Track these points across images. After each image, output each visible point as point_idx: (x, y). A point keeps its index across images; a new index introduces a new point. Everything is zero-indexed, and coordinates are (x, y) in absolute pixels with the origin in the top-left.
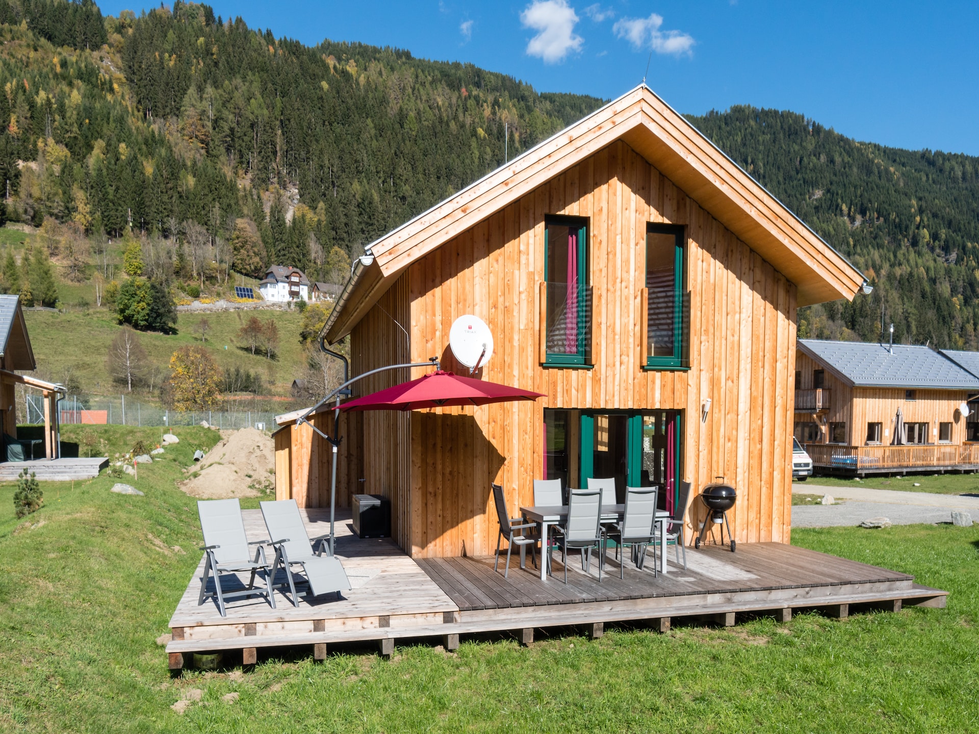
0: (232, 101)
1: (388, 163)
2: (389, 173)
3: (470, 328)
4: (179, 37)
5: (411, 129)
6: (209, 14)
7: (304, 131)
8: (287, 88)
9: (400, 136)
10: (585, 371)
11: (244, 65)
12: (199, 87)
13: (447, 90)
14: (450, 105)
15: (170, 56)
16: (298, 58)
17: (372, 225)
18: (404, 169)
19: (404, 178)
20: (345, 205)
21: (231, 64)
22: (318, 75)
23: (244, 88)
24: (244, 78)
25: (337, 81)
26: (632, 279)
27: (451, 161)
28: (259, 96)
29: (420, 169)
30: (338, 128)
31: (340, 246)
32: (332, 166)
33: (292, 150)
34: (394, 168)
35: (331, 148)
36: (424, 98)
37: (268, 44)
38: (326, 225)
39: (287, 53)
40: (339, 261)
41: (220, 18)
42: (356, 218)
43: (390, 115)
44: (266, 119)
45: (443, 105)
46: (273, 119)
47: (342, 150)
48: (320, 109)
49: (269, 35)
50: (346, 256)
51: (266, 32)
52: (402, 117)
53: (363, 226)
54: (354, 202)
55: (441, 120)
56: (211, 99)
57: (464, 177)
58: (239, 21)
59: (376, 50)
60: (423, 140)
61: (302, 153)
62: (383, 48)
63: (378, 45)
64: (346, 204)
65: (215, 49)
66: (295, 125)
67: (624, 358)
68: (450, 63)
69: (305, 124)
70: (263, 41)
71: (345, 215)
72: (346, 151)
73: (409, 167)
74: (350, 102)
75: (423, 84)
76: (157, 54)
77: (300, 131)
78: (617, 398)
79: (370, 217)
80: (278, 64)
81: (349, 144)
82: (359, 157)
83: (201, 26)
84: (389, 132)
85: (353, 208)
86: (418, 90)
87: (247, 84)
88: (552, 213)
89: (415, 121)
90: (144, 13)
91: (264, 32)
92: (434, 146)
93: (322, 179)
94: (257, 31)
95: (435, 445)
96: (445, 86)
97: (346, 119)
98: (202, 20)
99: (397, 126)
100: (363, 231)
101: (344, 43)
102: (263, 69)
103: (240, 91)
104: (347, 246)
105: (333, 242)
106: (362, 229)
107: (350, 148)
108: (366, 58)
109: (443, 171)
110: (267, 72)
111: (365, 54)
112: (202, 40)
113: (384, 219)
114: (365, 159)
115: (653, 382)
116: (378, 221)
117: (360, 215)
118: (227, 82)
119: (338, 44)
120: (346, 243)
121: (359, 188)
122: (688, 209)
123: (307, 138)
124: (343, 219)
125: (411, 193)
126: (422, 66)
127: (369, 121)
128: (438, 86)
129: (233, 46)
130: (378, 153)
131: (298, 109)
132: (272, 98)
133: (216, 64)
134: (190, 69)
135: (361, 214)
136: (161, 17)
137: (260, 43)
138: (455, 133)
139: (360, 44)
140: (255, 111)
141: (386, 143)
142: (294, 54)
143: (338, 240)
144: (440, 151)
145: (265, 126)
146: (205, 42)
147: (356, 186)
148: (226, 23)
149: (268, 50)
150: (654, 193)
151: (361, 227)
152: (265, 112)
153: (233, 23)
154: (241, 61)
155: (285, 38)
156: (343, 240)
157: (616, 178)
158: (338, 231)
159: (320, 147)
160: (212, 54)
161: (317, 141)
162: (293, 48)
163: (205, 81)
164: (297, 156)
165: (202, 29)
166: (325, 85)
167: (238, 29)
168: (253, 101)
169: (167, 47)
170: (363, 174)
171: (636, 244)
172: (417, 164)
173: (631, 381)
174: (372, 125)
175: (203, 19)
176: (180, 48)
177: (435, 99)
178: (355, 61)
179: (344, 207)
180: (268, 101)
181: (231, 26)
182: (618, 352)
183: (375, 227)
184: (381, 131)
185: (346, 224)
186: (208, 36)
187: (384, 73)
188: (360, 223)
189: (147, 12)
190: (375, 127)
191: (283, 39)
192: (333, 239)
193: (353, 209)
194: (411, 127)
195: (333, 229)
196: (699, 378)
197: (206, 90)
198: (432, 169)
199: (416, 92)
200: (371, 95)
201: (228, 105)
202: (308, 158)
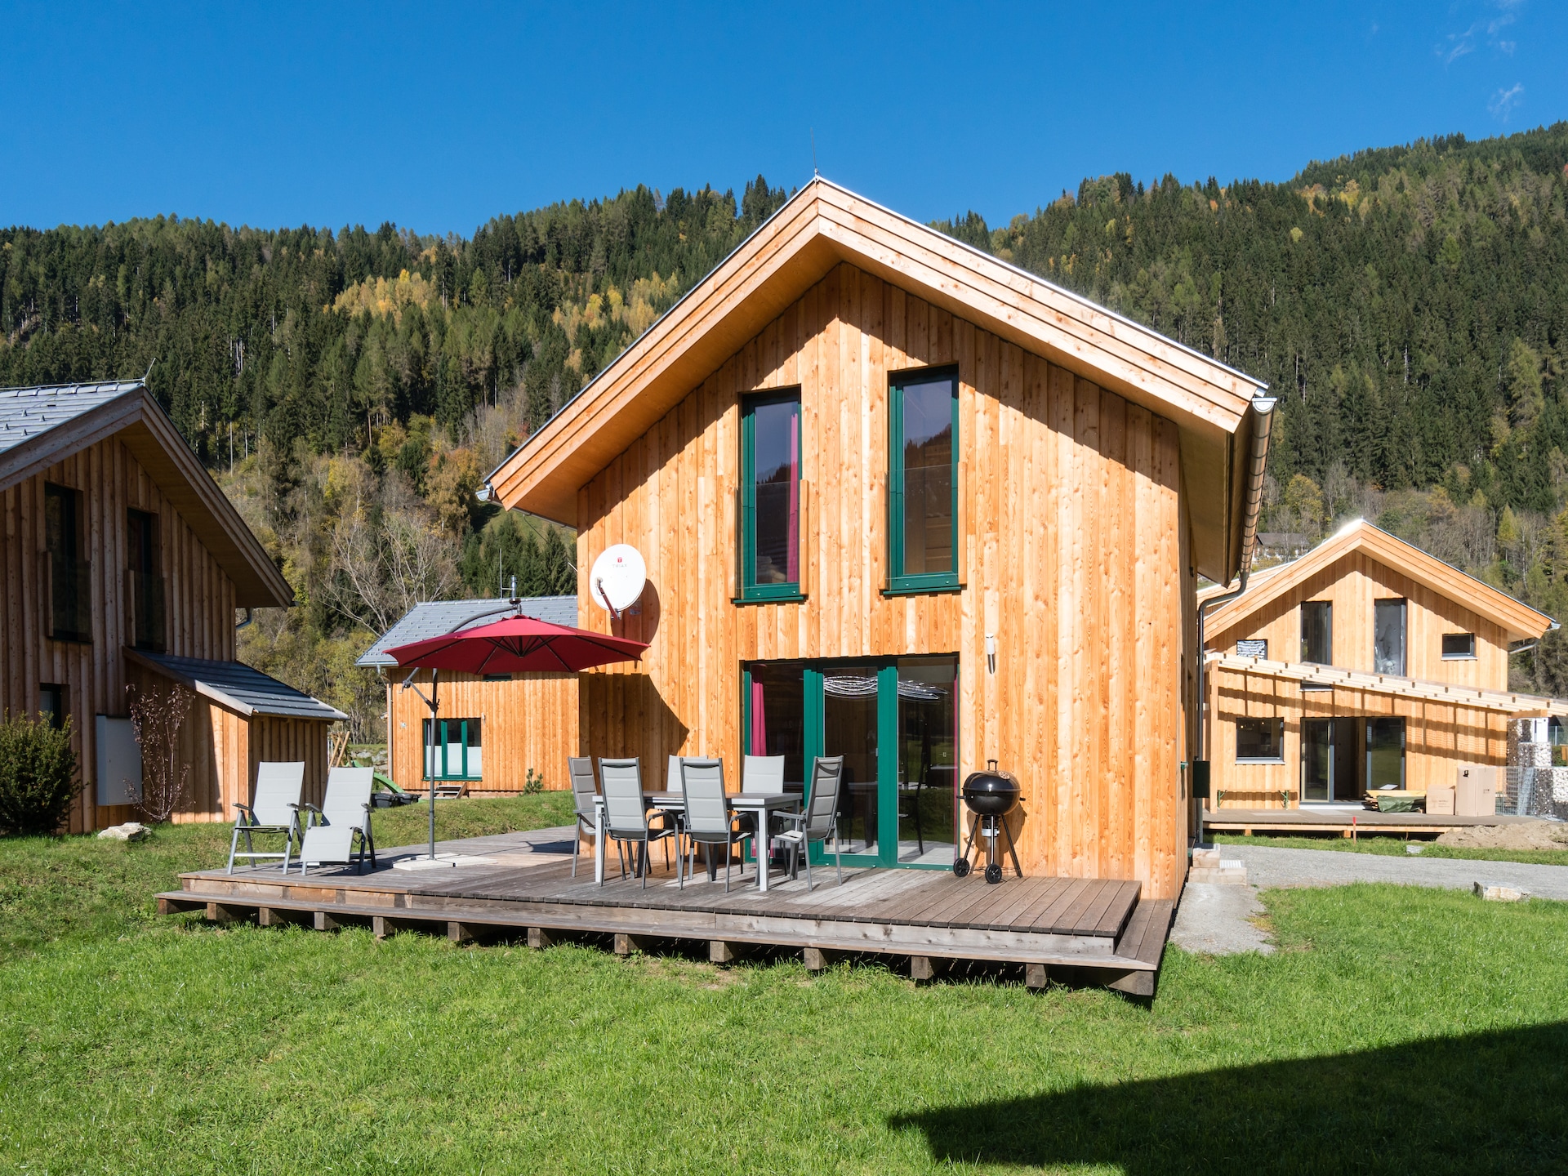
0: (1148, 296)
1: (1399, 326)
2: (1401, 342)
3: (620, 560)
4: (1081, 229)
5: (1448, 261)
6: (1125, 184)
7: (1256, 311)
8: (1232, 254)
9: (1425, 279)
10: (796, 605)
11: (1169, 239)
12: (1103, 288)
13: (1532, 176)
14: (1537, 201)
15: (1068, 258)
16: (1255, 204)
17: (1363, 430)
18: (1429, 329)
19: (1427, 346)
20: (1315, 408)
21: (1150, 244)
22: (1285, 221)
23: (1167, 272)
24: (1168, 260)
25: (1319, 220)
26: (865, 462)
27: (1527, 297)
28: (1188, 278)
29: (1463, 323)
30: (1311, 293)
31: (1307, 474)
32: (1300, 352)
33: (1235, 343)
34: (1410, 333)
35: (1299, 326)
36: (1483, 203)
37: (1209, 199)
38: (1285, 444)
39: (1237, 202)
40: (1303, 496)
41: (1140, 184)
42: (1337, 425)
43: (1409, 249)
44: (1197, 308)
45: (1522, 204)
46: (1208, 305)
47: (1319, 325)
48: (1284, 271)
49: (1211, 189)
50: (1315, 487)
51: (1206, 183)
52: (1433, 243)
53: (1348, 434)
54: (1333, 400)
55: (1511, 232)
56: (1119, 300)
57: (1555, 317)
58: (1169, 179)
59: (1398, 152)
60: (1472, 273)
61: (1252, 344)
62: (1411, 145)
63: (1401, 143)
64: (1319, 407)
65: (1129, 231)
66: (1242, 305)
67: (856, 582)
68: (1546, 128)
69: (1257, 300)
70: (1201, 198)
71: (1317, 423)
72: (1324, 324)
73: (1442, 325)
74: (1337, 247)
75: (1483, 181)
76: (1051, 260)
77: (1250, 313)
78: (844, 641)
79: (1360, 420)
80: (1221, 223)
81: (1330, 312)
82: (1346, 329)
83: (1113, 205)
84: (1406, 277)
85: (1331, 410)
86: (1472, 193)
87: (1172, 265)
88: (747, 389)
89: (1457, 246)
90: (1039, 211)
91: (1204, 183)
92: (1494, 278)
93: (1281, 376)
94: (1193, 186)
95: (605, 712)
96: (1527, 172)
97: (1328, 273)
98: (1115, 195)
99: (1423, 263)
100: (1347, 444)
101: (1342, 158)
102: (1198, 237)
103: (1161, 278)
104: (1319, 470)
105: (1294, 468)
106: (1345, 440)
107: (1332, 318)
108: (1380, 170)
109: (1511, 317)
110: (1203, 239)
111: (1374, 164)
112: (1112, 222)
113: (1384, 418)
114: (1358, 329)
115: (902, 614)
116: (1374, 423)
117: (1342, 418)
118: (1142, 271)
119: (1332, 162)
120: (1317, 466)
121: (1342, 376)
122: (957, 338)
123: (1260, 320)
124: (1313, 430)
125: (1438, 366)
126: (1487, 150)
127: (1370, 269)
128: (1513, 175)
129: (1156, 217)
130: (1383, 315)
131: (1248, 281)
132: (1207, 275)
133: (1130, 250)
134: (1094, 267)
135: (1344, 417)
136: (1060, 210)
137: (1195, 202)
138: (1539, 246)
139: (1370, 152)
140: (1182, 301)
141: (1398, 295)
142: (1249, 200)
143: (1302, 464)
144: (1505, 285)
145: (1194, 318)
146: (1116, 224)
147: (1338, 374)
148: (1148, 190)
149: (1210, 208)
150: (897, 326)
151: (1343, 437)
152: (1197, 298)
153: (1160, 185)
154: (1164, 236)
155: (1236, 182)
156: (1312, 462)
157: (837, 320)
158: (1303, 450)
159: (1280, 327)
160: (1126, 238)
161: (1276, 320)
162: (1247, 193)
163: (1112, 278)
164: (1244, 350)
165: (1114, 208)
166: (1296, 233)
167: (1164, 191)
168: (1178, 287)
169: (1066, 246)
170: (1352, 355)
171: (872, 408)
172: (1456, 315)
173: (866, 614)
174: (1375, 273)
175: (1117, 193)
176: (1080, 244)
177: (1505, 200)
178: (1357, 181)
179: (1315, 412)
180: (1201, 281)
181: (1155, 191)
182: (845, 573)
183: (1369, 433)
184: (1389, 279)
185: (1318, 438)
186: (1120, 217)
187: (1406, 184)
188: (1343, 431)
189: (1044, 208)
190: (1380, 276)
191: (1233, 184)
192: (1296, 463)
193: (1331, 413)
194: (1451, 256)
195: (1295, 448)
196: (981, 601)
197: (1112, 290)
198: (1486, 318)
199: (1467, 197)
200: (1376, 225)
201: (1142, 302)
202: (1262, 349)
